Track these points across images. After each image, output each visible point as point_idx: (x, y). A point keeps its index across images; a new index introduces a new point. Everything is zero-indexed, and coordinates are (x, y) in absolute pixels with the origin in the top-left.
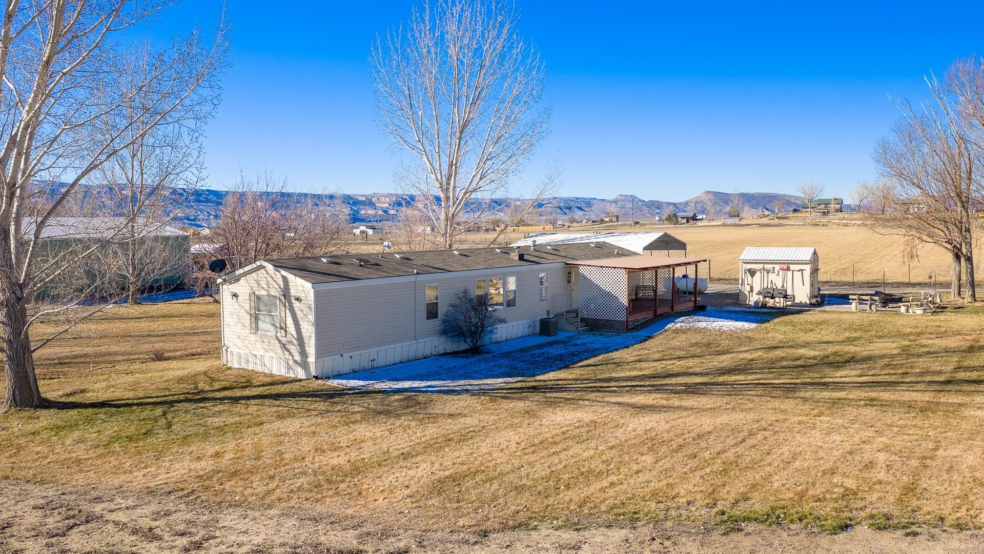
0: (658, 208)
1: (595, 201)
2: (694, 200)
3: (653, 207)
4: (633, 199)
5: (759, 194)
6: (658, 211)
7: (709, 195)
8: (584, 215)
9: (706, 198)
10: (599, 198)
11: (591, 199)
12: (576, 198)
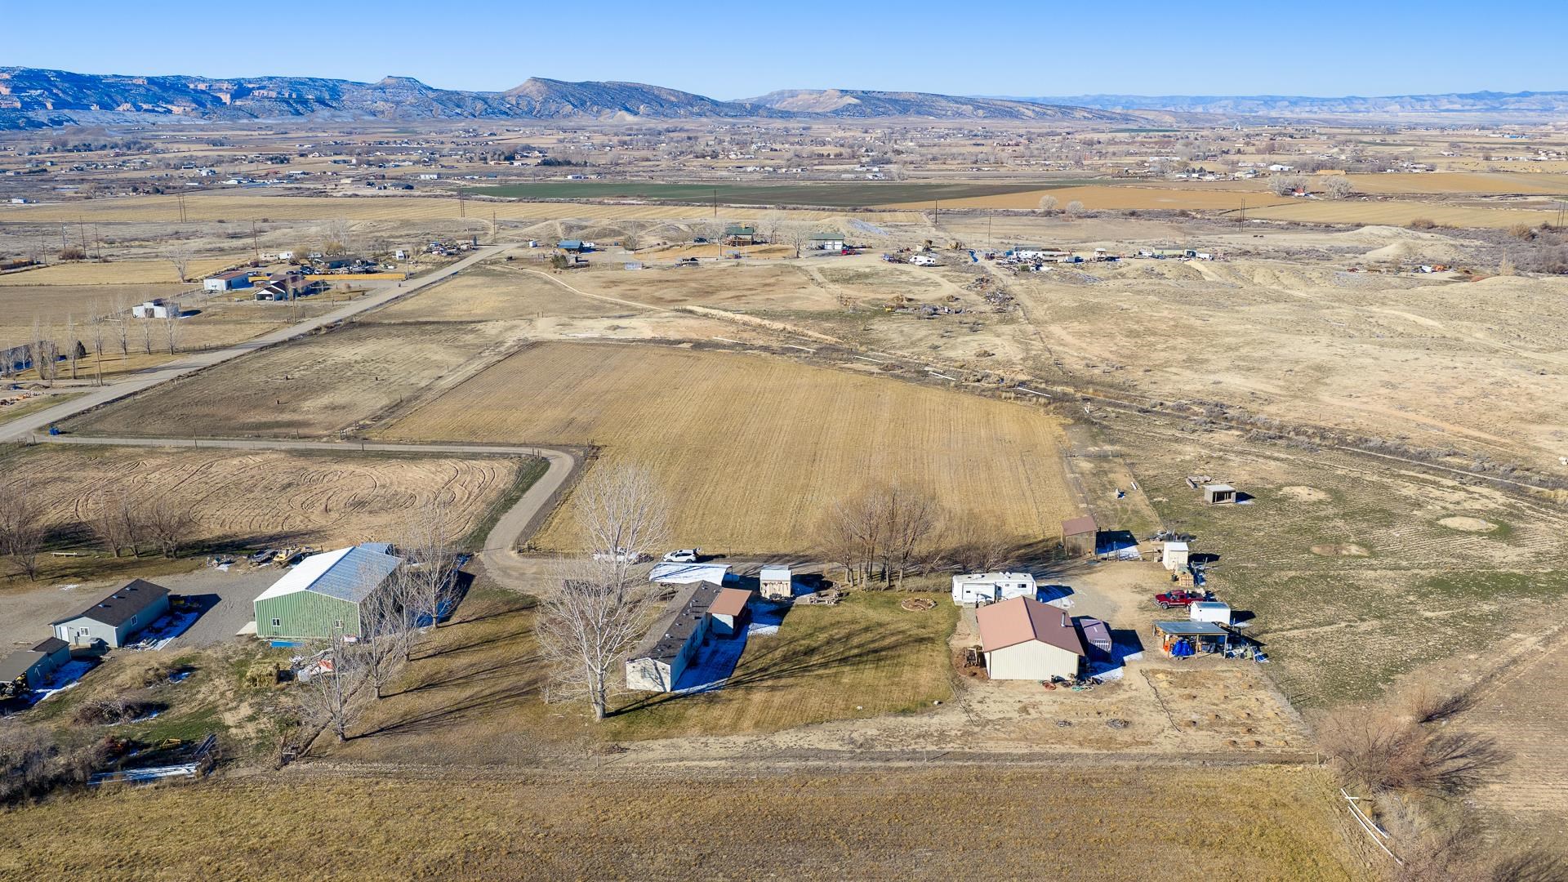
0: (458, 106)
1: (345, 86)
2: (515, 92)
3: (451, 105)
4: (412, 84)
5: (613, 83)
6: (458, 111)
7: (538, 84)
8: (333, 116)
9: (533, 89)
10: (351, 80)
11: (338, 81)
12: (310, 79)
